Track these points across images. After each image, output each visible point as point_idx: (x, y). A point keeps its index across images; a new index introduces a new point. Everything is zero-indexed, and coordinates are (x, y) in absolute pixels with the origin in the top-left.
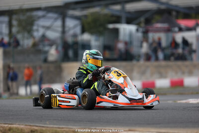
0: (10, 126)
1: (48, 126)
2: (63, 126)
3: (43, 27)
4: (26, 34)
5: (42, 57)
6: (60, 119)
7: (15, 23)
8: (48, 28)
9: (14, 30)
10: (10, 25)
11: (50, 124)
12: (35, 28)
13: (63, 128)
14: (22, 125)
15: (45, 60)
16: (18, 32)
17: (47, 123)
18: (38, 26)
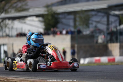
3: (95, 21)
4: (85, 26)
6: (106, 78)
8: (98, 22)
9: (77, 23)
10: (75, 20)
12: (90, 22)
16: (80, 25)
18: (92, 21)
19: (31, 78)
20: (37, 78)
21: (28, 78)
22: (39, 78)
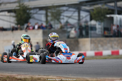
0: (47, 77)
1: (71, 77)
2: (80, 77)
3: (67, 17)
4: (56, 21)
5: (66, 35)
6: (78, 73)
7: (49, 14)
8: (70, 17)
9: (49, 18)
10: (47, 16)
11: (72, 76)
12: (62, 17)
13: (79, 78)
14: (55, 76)
15: (68, 37)
16: (52, 20)
17: (70, 75)
18: (64, 16)
19: (7, 72)
20: (14, 73)
21: (5, 72)
22: (15, 73)
